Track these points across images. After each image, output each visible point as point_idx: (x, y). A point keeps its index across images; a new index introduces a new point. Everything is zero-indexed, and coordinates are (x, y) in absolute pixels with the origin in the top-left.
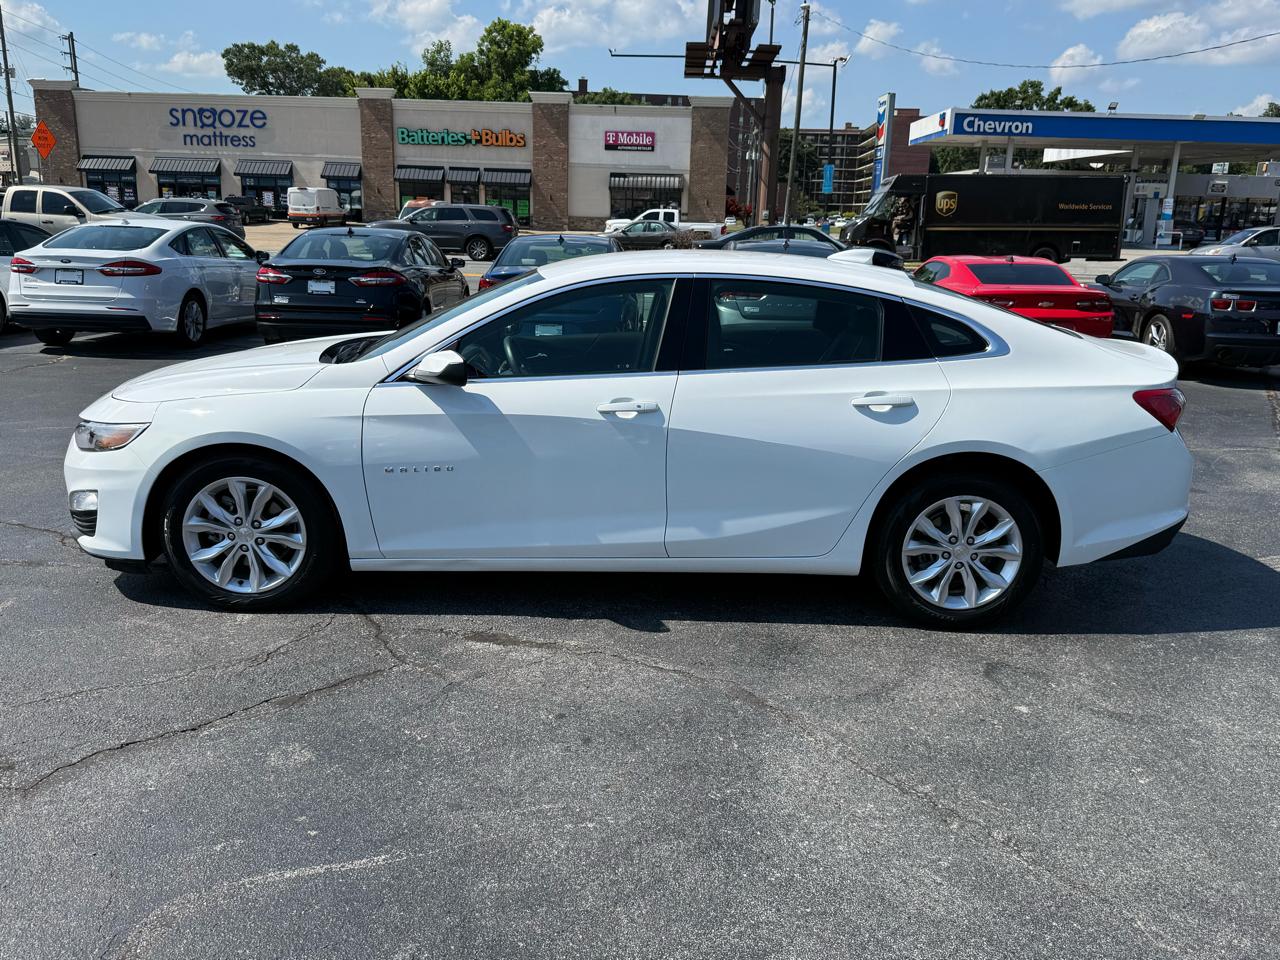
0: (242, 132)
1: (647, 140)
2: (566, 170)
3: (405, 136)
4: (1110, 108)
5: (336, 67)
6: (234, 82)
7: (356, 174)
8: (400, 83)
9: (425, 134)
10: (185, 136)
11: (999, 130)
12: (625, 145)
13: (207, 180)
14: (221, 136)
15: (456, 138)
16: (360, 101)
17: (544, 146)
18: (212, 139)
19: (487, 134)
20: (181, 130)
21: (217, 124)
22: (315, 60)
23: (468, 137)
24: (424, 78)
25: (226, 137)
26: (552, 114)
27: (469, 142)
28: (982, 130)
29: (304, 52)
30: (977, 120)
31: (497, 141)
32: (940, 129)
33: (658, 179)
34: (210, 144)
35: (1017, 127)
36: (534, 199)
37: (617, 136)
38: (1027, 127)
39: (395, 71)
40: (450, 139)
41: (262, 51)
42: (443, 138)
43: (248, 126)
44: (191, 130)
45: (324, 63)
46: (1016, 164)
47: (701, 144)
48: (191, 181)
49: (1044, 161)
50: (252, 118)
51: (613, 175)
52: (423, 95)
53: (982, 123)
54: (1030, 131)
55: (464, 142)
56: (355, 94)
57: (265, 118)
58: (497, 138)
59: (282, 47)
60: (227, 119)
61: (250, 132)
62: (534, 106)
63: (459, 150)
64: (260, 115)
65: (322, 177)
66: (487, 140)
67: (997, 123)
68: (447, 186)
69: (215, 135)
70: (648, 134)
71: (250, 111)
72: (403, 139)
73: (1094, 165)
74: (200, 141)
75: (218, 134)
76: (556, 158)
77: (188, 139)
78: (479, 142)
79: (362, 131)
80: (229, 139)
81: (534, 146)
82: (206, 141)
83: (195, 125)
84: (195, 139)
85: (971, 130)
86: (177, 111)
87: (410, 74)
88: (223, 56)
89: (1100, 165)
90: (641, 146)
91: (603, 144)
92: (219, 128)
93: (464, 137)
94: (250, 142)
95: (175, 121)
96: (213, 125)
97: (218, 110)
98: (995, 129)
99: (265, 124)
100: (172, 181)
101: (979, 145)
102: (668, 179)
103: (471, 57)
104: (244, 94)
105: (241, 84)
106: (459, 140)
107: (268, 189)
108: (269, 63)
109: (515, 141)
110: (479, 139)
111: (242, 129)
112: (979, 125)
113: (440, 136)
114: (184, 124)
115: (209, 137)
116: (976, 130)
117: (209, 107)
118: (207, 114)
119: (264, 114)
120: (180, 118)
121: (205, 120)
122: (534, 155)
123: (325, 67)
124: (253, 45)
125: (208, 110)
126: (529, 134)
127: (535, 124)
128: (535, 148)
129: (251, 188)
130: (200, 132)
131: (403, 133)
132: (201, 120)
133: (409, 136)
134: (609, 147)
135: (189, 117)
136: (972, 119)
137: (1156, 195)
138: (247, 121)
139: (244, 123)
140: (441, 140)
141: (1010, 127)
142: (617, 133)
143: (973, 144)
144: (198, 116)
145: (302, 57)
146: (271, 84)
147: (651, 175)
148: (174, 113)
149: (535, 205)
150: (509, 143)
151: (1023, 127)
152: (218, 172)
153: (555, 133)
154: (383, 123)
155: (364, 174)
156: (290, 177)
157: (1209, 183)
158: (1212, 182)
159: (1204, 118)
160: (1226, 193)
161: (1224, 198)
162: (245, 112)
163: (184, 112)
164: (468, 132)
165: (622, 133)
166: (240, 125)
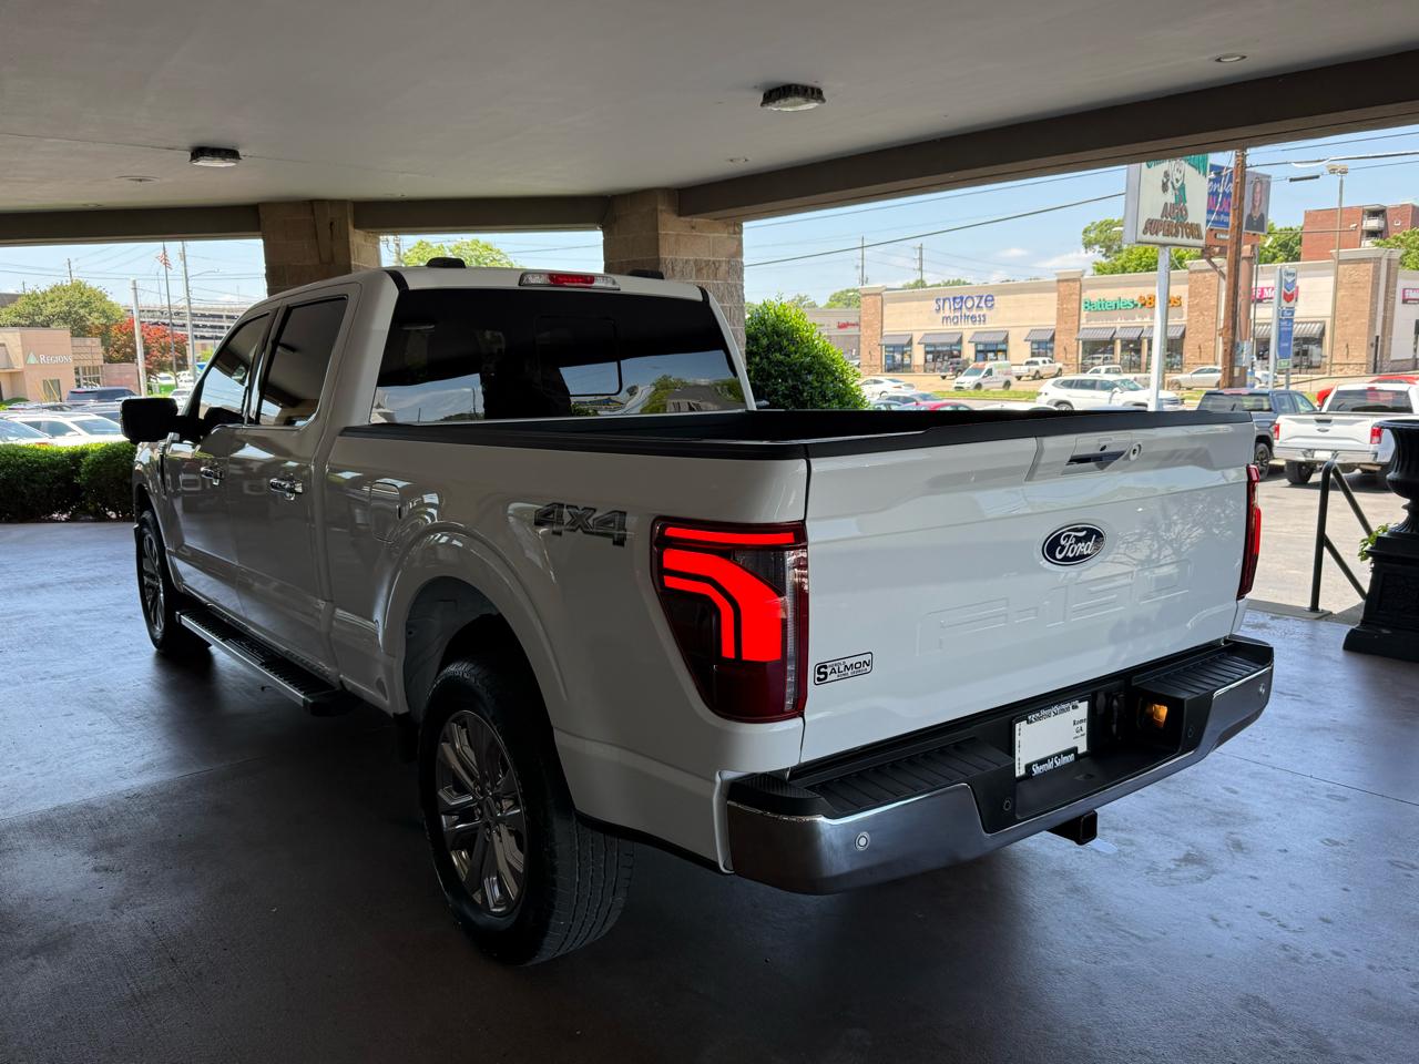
0: (978, 312)
3: (1086, 305)
9: (1103, 303)
10: (943, 318)
13: (954, 348)
14: (965, 316)
15: (1126, 303)
16: (1058, 281)
17: (1196, 305)
18: (959, 318)
19: (1149, 299)
20: (942, 314)
21: (964, 307)
23: (1134, 303)
25: (968, 317)
26: (1203, 278)
27: (1134, 306)
34: (957, 322)
36: (1188, 349)
37: (1263, 291)
40: (1121, 305)
42: (1116, 305)
43: (982, 307)
44: (947, 313)
47: (1341, 293)
50: (986, 301)
57: (993, 300)
60: (969, 304)
61: (985, 311)
62: (1191, 272)
63: (1129, 313)
64: (990, 299)
65: (1028, 340)
66: (1149, 304)
68: (1118, 341)
69: (961, 316)
71: (985, 295)
72: (1085, 308)
74: (952, 320)
75: (963, 314)
76: (1205, 314)
77: (944, 320)
78: (1143, 305)
79: (1058, 304)
80: (970, 319)
82: (955, 320)
83: (950, 309)
84: (949, 319)
86: (940, 300)
88: (1082, 233)
92: (965, 310)
93: (1131, 303)
94: (983, 319)
95: (938, 307)
96: (961, 308)
97: (965, 297)
99: (993, 304)
100: (932, 349)
102: (1311, 325)
106: (1127, 306)
107: (990, 351)
110: (1144, 303)
111: (978, 309)
113: (1114, 303)
114: (944, 309)
117: (959, 296)
118: (958, 300)
119: (993, 297)
120: (942, 305)
122: (1189, 312)
126: (1185, 297)
127: (1190, 287)
128: (1190, 307)
129: (980, 351)
130: (952, 315)
131: (1085, 303)
132: (954, 305)
133: (1089, 307)
134: (1254, 301)
135: (947, 304)
138: (982, 304)
139: (980, 305)
140: (1116, 307)
142: (1262, 289)
144: (952, 303)
148: (938, 302)
149: (1186, 354)
152: (960, 342)
153: (1207, 294)
154: (1074, 297)
155: (1056, 337)
156: (1006, 341)
162: (981, 297)
163: (944, 300)
164: (1136, 299)
165: (1268, 288)
166: (978, 306)
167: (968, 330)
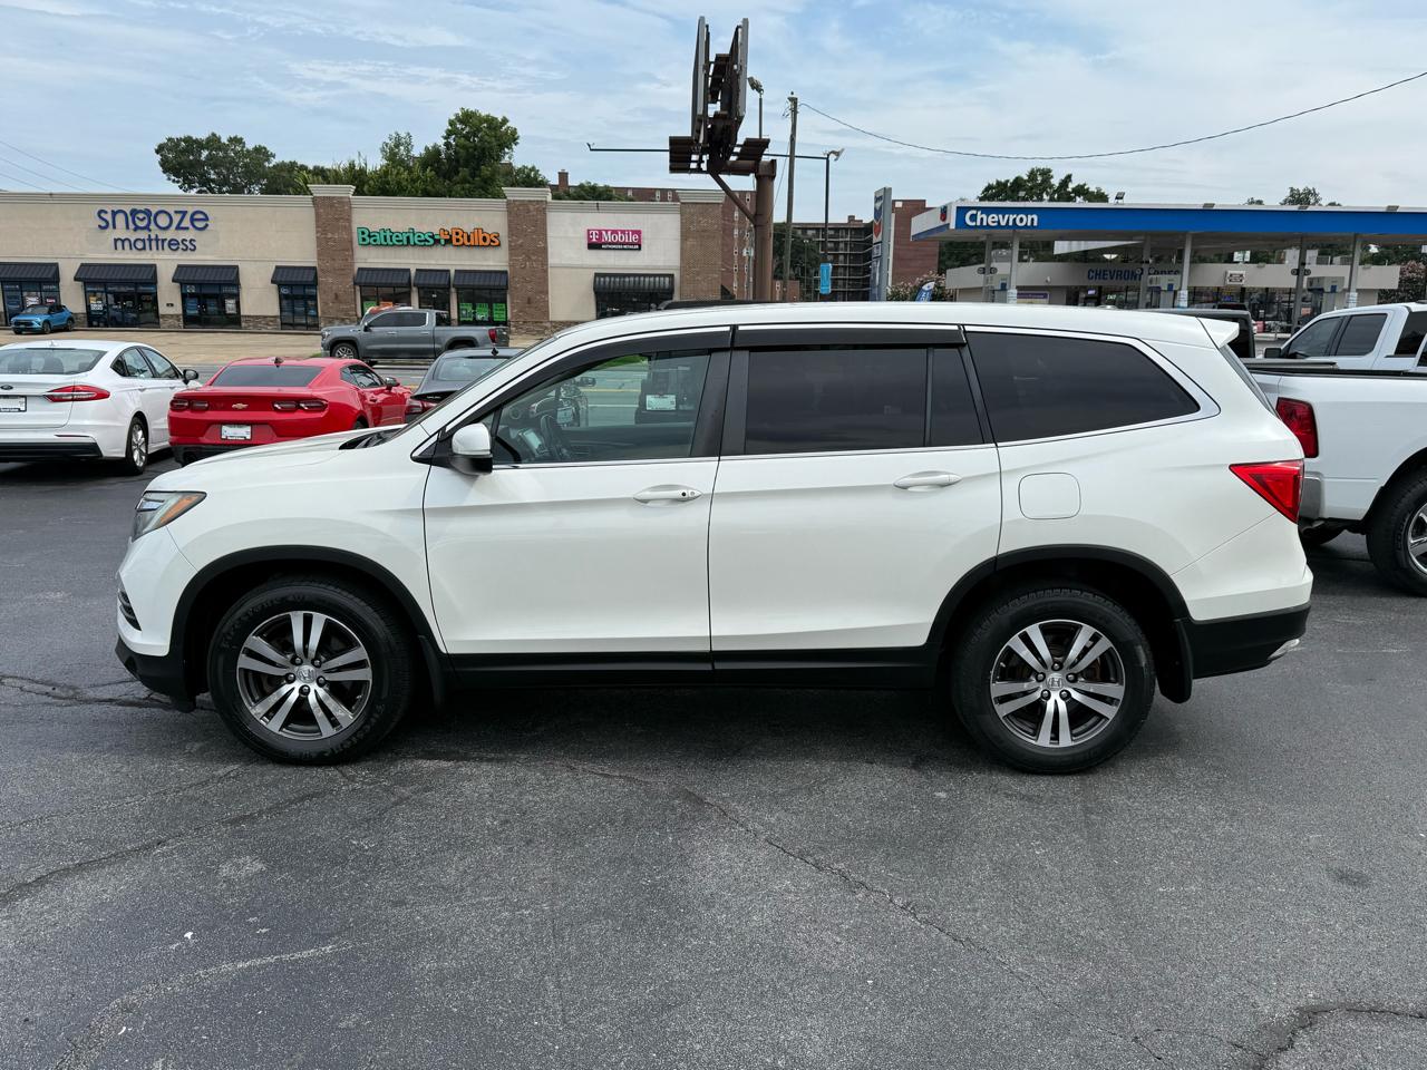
0: (180, 236)
1: (633, 238)
2: (546, 271)
3: (365, 236)
4: (1117, 198)
5: (287, 161)
6: (169, 179)
7: (311, 278)
8: (358, 179)
9: (388, 234)
10: (116, 240)
11: (1003, 223)
12: (610, 244)
13: (141, 288)
14: (157, 240)
15: (423, 238)
16: (314, 200)
17: (521, 246)
18: (147, 243)
19: (457, 234)
20: (111, 234)
21: (152, 226)
22: (262, 153)
23: (437, 237)
24: (385, 173)
25: (163, 241)
26: (529, 211)
27: (437, 242)
28: (985, 224)
29: (250, 146)
30: (979, 213)
31: (469, 240)
32: (942, 223)
33: (647, 279)
34: (144, 248)
35: (1021, 220)
36: (512, 303)
37: (601, 234)
38: (1033, 219)
39: (352, 166)
40: (416, 239)
41: (200, 145)
42: (408, 238)
43: (187, 228)
44: (121, 233)
45: (274, 157)
46: (1025, 257)
47: (690, 242)
48: (123, 289)
49: (1055, 253)
50: (192, 220)
51: (597, 275)
52: (385, 192)
53: (984, 216)
54: (1035, 224)
55: (432, 241)
56: (307, 192)
57: (207, 219)
58: (469, 237)
59: (224, 140)
60: (163, 220)
61: (188, 235)
62: (509, 203)
63: (427, 252)
64: (201, 216)
65: (273, 282)
66: (458, 240)
67: (1001, 216)
68: (414, 289)
69: (150, 240)
70: (634, 232)
71: (191, 210)
72: (364, 239)
73: (1107, 256)
74: (133, 245)
75: (153, 237)
76: (534, 258)
77: (119, 243)
78: (448, 242)
79: (317, 232)
80: (166, 244)
81: (510, 246)
82: (140, 245)
83: (128, 227)
84: (127, 243)
85: (974, 224)
86: (106, 212)
87: (370, 168)
88: (157, 152)
89: (1114, 256)
90: (627, 244)
91: (585, 242)
92: (155, 232)
93: (432, 237)
94: (190, 246)
95: (103, 224)
96: (147, 228)
97: (154, 210)
98: (999, 222)
99: (207, 225)
101: (984, 239)
102: (657, 279)
103: (436, 151)
104: (181, 192)
105: (178, 182)
106: (426, 240)
107: (211, 297)
108: (210, 157)
109: (489, 242)
110: (449, 240)
111: (180, 232)
112: (982, 219)
113: (405, 236)
114: (114, 227)
115: (143, 241)
116: (978, 224)
117: (142, 208)
118: (141, 216)
119: (206, 215)
120: (111, 222)
121: (137, 221)
122: (511, 254)
123: (274, 162)
124: (190, 138)
125: (141, 211)
126: (504, 234)
127: (510, 221)
128: (511, 248)
129: (192, 296)
130: (133, 236)
131: (363, 233)
132: (134, 222)
133: (369, 239)
134: (592, 246)
135: (120, 219)
136: (974, 212)
137: (1170, 286)
138: (186, 223)
139: (183, 225)
140: (407, 241)
141: (1015, 219)
142: (600, 231)
143: (978, 238)
144: (130, 218)
145: (248, 151)
146: (213, 181)
147: (640, 275)
148: (103, 215)
149: (513, 308)
150: (482, 243)
151: (1028, 220)
152: (153, 282)
153: (533, 232)
154: (341, 223)
155: (320, 279)
156: (236, 284)
157: (1226, 273)
158: (1230, 272)
159: (1215, 208)
160: (1244, 283)
161: (1243, 289)
162: (184, 213)
163: (114, 214)
164: (436, 232)
165: (607, 231)
166: (178, 228)
167: (166, 264)
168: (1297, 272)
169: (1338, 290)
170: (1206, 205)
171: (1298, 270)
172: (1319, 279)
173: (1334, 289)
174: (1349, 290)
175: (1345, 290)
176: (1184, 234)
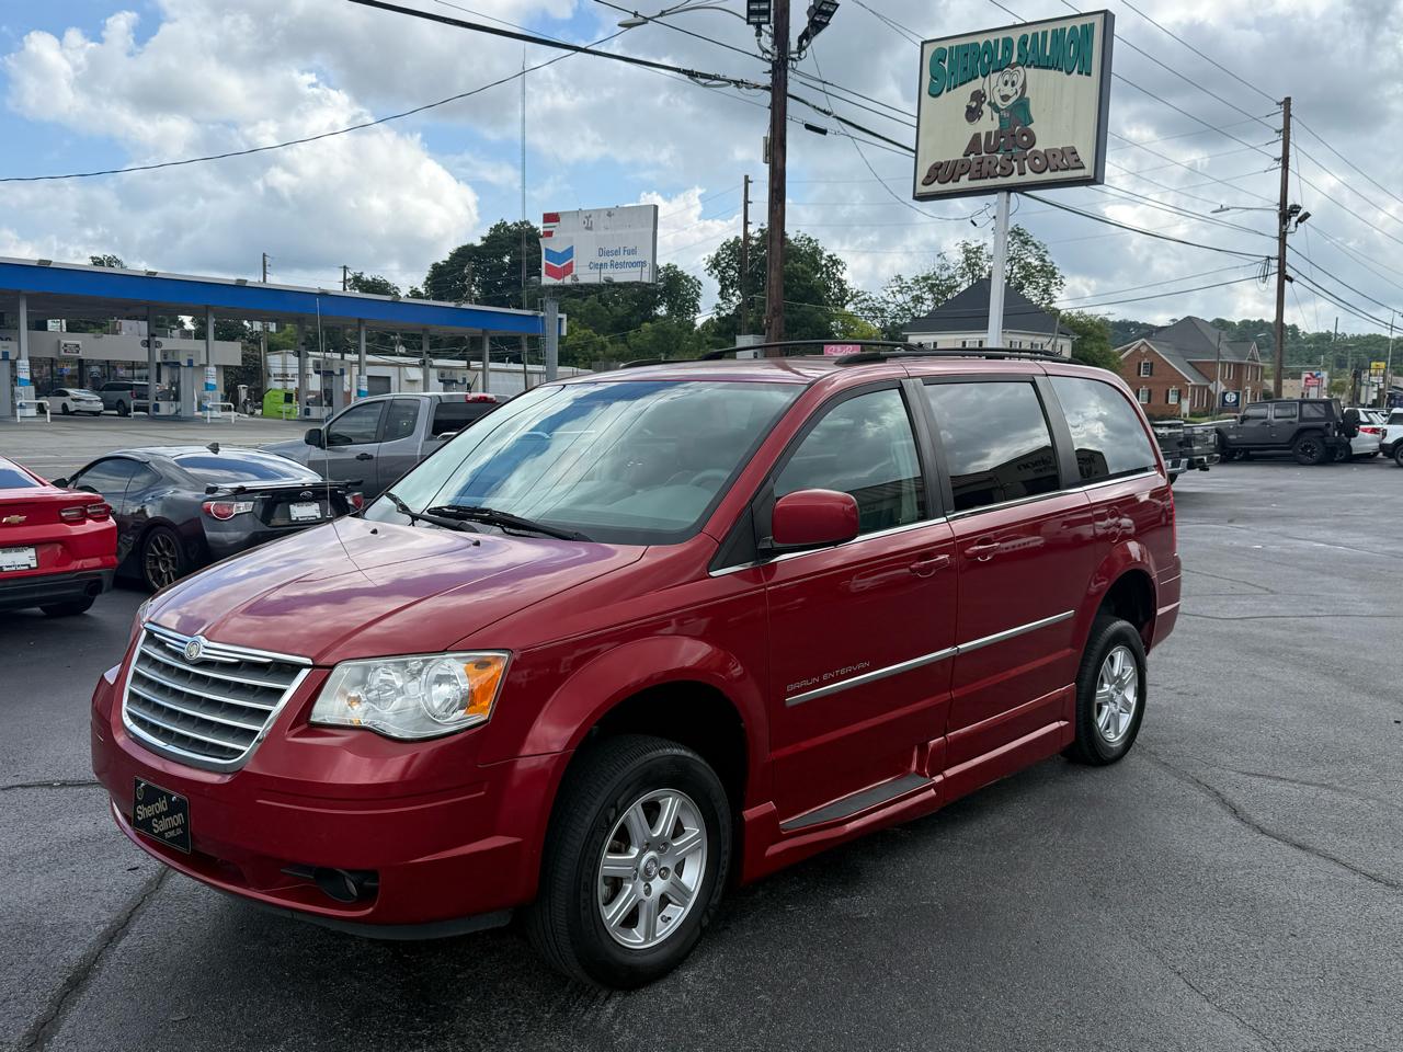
137: (5, 355)
157: (59, 342)
158: (64, 342)
159: (51, 266)
160: (81, 355)
161: (81, 361)
168: (147, 344)
169: (195, 364)
170: (41, 261)
171: (148, 341)
172: (174, 352)
173: (190, 363)
174: (207, 365)
175: (202, 366)
176: (19, 291)
